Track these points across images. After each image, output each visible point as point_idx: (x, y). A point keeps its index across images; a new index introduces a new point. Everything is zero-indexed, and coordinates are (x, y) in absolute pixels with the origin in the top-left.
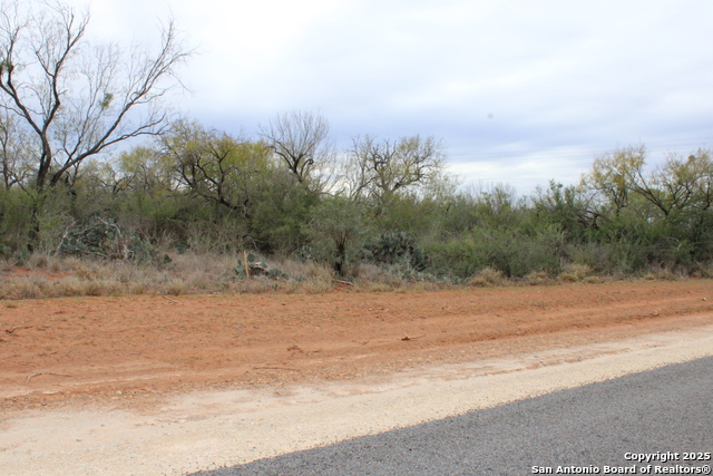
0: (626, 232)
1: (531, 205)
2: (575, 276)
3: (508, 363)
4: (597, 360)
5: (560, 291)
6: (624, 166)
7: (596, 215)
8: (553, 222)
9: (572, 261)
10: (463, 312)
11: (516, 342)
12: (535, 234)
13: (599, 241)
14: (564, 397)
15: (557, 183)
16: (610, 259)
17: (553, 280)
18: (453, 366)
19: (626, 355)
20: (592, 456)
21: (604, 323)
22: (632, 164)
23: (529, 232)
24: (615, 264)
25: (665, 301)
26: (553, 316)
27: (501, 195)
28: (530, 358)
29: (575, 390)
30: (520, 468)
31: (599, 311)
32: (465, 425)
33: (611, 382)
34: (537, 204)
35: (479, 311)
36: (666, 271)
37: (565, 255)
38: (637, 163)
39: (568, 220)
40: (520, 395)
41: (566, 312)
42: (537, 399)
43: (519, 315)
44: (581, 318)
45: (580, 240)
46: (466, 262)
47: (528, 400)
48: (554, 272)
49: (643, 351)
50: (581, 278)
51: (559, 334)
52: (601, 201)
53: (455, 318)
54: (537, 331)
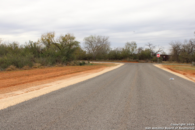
0: (50, 54)
1: (24, 47)
2: (37, 66)
3: (19, 92)
4: (44, 89)
5: (33, 71)
6: (49, 37)
7: (42, 50)
8: (30, 52)
9: (36, 63)
10: (5, 78)
11: (21, 86)
12: (25, 55)
13: (43, 57)
14: (35, 99)
15: (31, 41)
16: (46, 62)
17: (31, 68)
18: (2, 94)
19: (51, 86)
20: (44, 114)
21: (45, 79)
22: (51, 37)
23: (24, 55)
24: (47, 63)
25: (60, 72)
26: (31, 78)
27: (15, 44)
28: (25, 90)
29: (38, 97)
30: (24, 121)
31: (44, 76)
32: (7, 111)
33: (48, 94)
34: (26, 47)
35: (9, 78)
36: (61, 64)
37: (34, 61)
38: (53, 36)
39: (34, 51)
40: (23, 100)
41: (35, 77)
42: (28, 101)
43: (21, 78)
44: (39, 78)
45: (38, 57)
46: (5, 64)
47: (25, 102)
48: (31, 66)
49: (55, 85)
50: (39, 67)
51: (33, 83)
52: (44, 46)
53: (2, 80)
54: (27, 82)
